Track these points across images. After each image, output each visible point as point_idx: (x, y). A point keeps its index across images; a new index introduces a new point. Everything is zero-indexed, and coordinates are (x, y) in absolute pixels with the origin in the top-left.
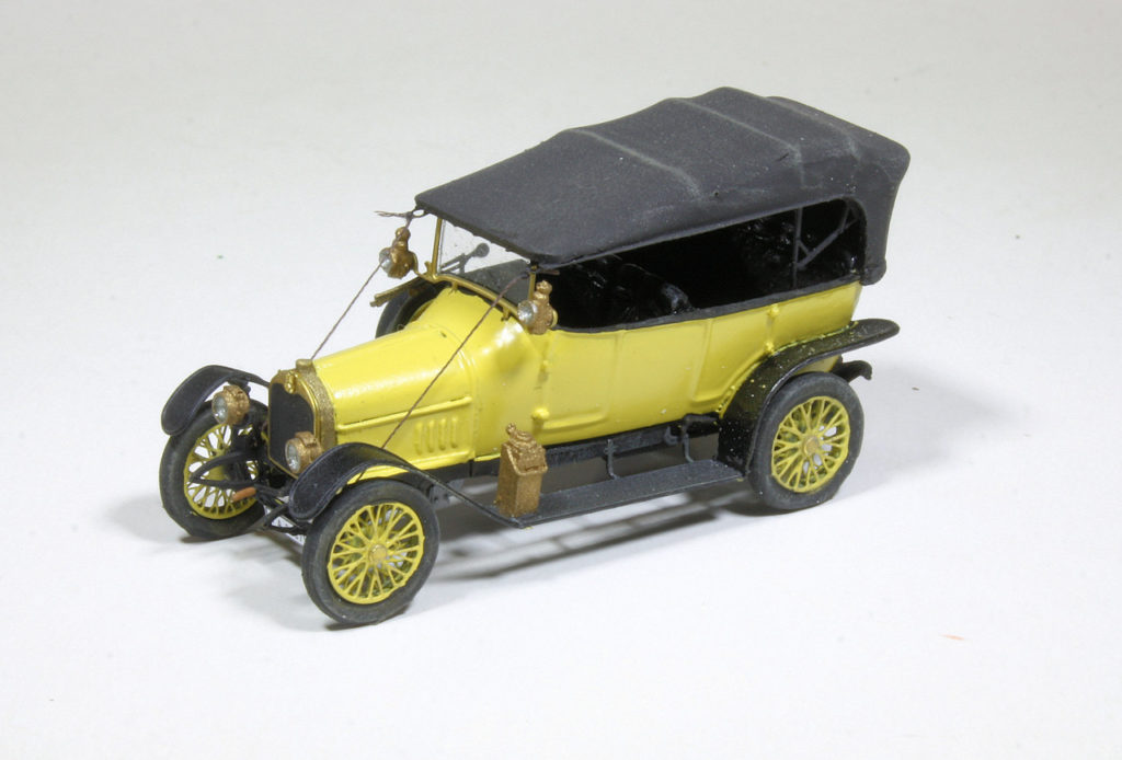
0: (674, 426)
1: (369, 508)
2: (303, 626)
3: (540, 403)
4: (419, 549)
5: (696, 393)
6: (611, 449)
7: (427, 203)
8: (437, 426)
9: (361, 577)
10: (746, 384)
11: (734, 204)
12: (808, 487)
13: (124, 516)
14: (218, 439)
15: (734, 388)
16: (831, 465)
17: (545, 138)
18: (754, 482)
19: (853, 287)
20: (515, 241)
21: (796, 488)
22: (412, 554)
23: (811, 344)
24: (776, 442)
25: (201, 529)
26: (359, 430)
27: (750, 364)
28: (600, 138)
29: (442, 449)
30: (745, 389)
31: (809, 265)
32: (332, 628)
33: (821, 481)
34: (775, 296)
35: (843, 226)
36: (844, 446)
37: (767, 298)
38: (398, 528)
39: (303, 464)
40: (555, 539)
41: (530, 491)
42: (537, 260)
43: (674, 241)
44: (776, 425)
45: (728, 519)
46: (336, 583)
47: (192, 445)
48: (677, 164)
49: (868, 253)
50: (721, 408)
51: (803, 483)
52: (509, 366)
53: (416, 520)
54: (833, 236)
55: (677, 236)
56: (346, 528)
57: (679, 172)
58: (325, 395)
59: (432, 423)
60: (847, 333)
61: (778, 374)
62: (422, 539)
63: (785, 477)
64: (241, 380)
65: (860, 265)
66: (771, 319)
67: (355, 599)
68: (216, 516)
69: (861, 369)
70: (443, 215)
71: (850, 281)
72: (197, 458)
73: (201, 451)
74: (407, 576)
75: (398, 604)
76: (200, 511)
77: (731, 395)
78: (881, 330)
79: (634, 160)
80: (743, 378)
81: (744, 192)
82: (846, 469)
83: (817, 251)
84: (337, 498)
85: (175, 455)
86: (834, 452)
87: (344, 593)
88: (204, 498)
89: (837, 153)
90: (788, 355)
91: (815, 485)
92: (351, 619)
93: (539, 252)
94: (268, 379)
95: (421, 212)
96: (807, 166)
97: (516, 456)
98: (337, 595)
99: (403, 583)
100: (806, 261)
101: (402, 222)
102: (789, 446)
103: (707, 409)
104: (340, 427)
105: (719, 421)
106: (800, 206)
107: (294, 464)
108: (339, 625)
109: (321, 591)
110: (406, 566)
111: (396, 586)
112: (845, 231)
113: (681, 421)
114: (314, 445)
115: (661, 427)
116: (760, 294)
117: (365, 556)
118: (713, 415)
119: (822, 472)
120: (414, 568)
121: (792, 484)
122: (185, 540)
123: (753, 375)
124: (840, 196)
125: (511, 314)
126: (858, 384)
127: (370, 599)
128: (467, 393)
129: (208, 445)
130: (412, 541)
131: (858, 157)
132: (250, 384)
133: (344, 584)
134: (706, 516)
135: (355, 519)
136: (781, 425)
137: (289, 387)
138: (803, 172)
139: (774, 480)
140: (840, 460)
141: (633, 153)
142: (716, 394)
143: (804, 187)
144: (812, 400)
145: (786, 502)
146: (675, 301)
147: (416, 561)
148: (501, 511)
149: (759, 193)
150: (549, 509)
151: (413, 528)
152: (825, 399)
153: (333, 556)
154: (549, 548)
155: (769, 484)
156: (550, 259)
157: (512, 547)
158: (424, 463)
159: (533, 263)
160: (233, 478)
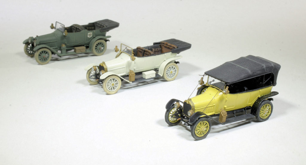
0: (244, 108)
1: (201, 122)
2: (191, 140)
3: (225, 105)
4: (208, 128)
5: (248, 103)
6: (235, 112)
7: (206, 73)
8: (210, 109)
9: (200, 132)
10: (255, 102)
11: (255, 74)
12: (264, 118)
13: (159, 122)
14: (174, 110)
15: (254, 102)
16: (268, 114)
17: (224, 63)
18: (257, 117)
19: (271, 87)
20: (223, 80)
21: (263, 118)
22: (207, 129)
23: (265, 95)
24: (260, 111)
25: (171, 124)
26: (198, 109)
27: (256, 99)
28: (233, 63)
29: (210, 112)
30: (255, 103)
31: (265, 83)
32: (195, 140)
33: (267, 117)
34: (260, 88)
35: (270, 77)
36: (270, 111)
37: (259, 88)
38: (205, 125)
39: (191, 115)
40: (227, 126)
41: (224, 119)
42: (226, 83)
43: (247, 80)
44: (260, 108)
45: (253, 123)
46: (196, 133)
47: (170, 111)
48: (246, 68)
49: (274, 81)
50: (251, 106)
51: (264, 117)
52: (221, 99)
53: (208, 124)
54: (269, 79)
55: (247, 79)
56: (198, 125)
57: (247, 69)
58: (193, 104)
59: (209, 108)
60: (271, 94)
61: (261, 101)
62: (209, 126)
63: (261, 116)
64: (178, 101)
65: (273, 83)
66: (260, 92)
67: (199, 136)
68: (173, 122)
69: (271, 99)
70: (209, 75)
71: (271, 86)
72: (171, 113)
73: (171, 112)
74: (206, 132)
75: (205, 137)
76: (171, 121)
77: (253, 103)
78: (276, 93)
79: (239, 67)
80: (255, 101)
81: (257, 72)
82: (270, 115)
83: (266, 81)
84: (197, 120)
85: (168, 113)
86: (268, 112)
87: (197, 135)
88: (171, 119)
89: (270, 66)
90: (262, 97)
91: (266, 117)
92: (198, 139)
93: (227, 82)
94: (183, 102)
95: (205, 75)
96: (266, 68)
97: (223, 114)
98: (196, 135)
99: (206, 133)
100: (265, 82)
101: (203, 76)
102: (262, 111)
103: (249, 106)
104: (196, 109)
105: (251, 108)
106: (265, 74)
107: (189, 115)
108: (196, 140)
109: (194, 135)
110: (206, 131)
111: (205, 134)
112: (271, 78)
113: (245, 108)
114: (192, 112)
115: (242, 108)
116: (258, 88)
117: (200, 129)
118: (250, 107)
119: (267, 115)
120: (207, 131)
121: (262, 117)
122: (169, 126)
123: (257, 100)
124: (271, 73)
125: (221, 91)
126: (271, 101)
127: (201, 136)
128: (214, 104)
129: (172, 111)
130: (207, 127)
131: (273, 66)
132: (179, 102)
133: (197, 134)
134: (249, 123)
135: (199, 123)
136: (261, 108)
137: (187, 103)
138: (265, 69)
139: (260, 117)
140: (269, 114)
141: (239, 66)
142: (251, 104)
143: (266, 71)
144: (266, 104)
145: (261, 120)
146: (246, 89)
147: (208, 130)
148: (220, 122)
149: (259, 72)
150: (227, 122)
151: (208, 125)
152: (267, 104)
153: (196, 129)
154: (226, 128)
155: (259, 117)
156: (229, 83)
157: (220, 128)
158: (208, 114)
159: (225, 83)
160: (176, 116)
